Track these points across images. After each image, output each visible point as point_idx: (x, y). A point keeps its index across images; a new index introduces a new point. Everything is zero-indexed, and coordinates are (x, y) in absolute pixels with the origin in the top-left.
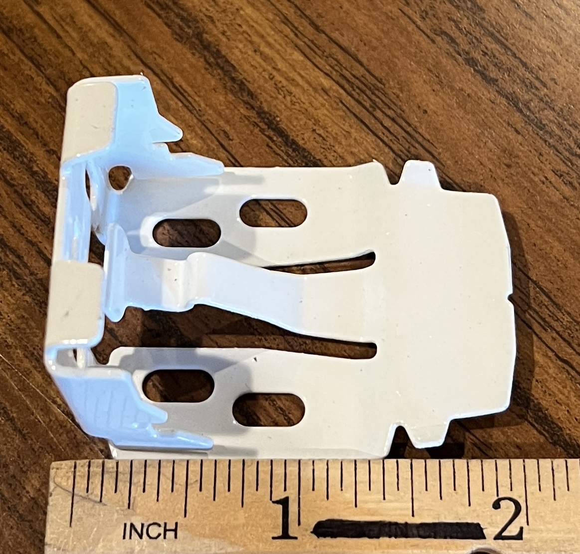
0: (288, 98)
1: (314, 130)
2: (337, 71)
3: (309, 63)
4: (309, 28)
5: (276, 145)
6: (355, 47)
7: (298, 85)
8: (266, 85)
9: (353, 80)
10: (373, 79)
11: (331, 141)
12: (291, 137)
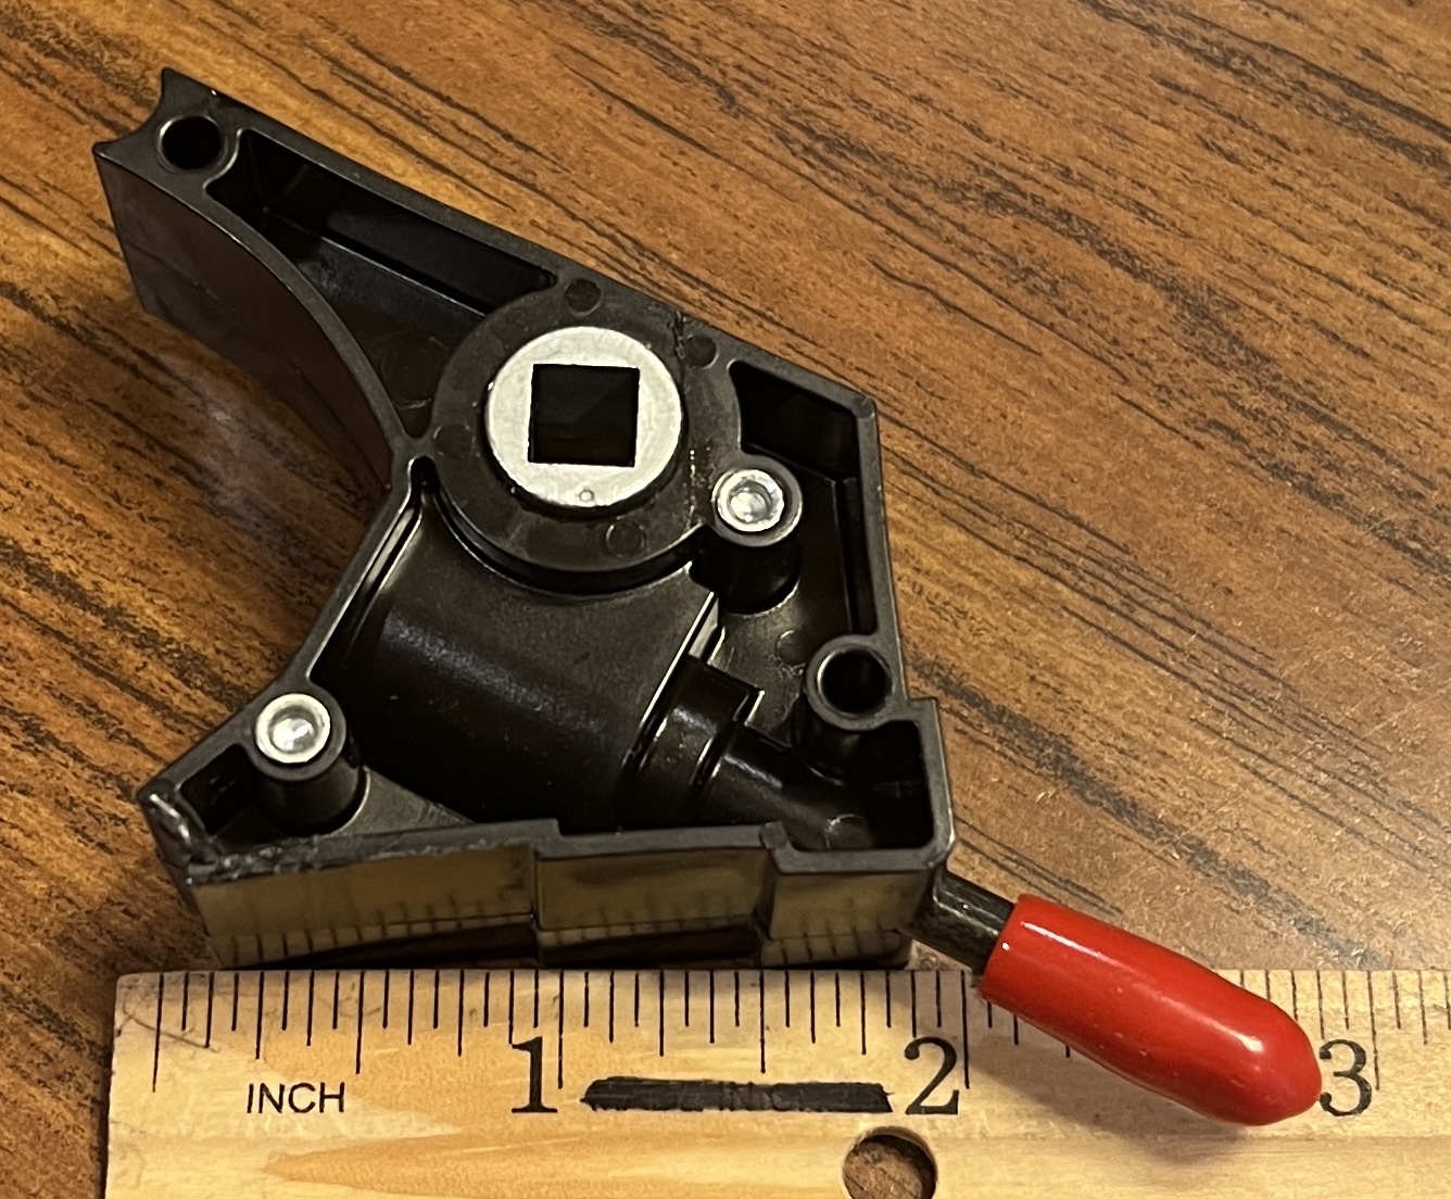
0: (963, 624)
1: (1033, 678)
2: (1034, 547)
3: (979, 544)
4: (956, 471)
5: (971, 724)
6: (1055, 490)
7: (972, 593)
8: (912, 608)
9: (1073, 558)
10: (1111, 548)
11: (1071, 693)
12: (995, 703)
